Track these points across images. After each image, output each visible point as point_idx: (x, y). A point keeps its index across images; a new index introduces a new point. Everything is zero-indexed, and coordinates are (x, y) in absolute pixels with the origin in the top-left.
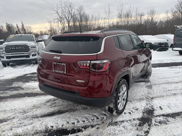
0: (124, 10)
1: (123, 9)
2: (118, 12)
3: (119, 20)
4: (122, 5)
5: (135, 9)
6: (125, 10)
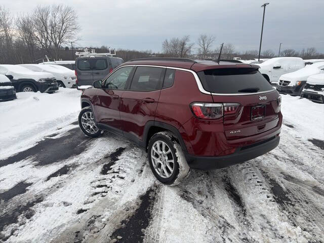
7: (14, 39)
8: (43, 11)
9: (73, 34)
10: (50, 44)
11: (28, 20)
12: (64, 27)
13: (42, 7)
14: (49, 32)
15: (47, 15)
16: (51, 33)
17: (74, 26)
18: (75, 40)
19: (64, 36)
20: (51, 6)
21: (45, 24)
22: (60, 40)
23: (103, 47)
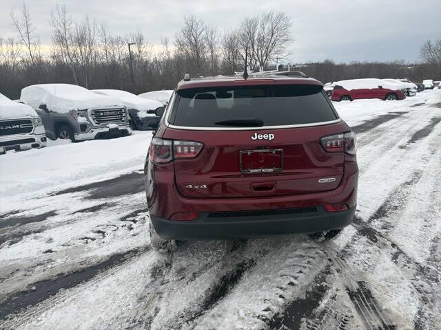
0: (69, 25)
1: (69, 22)
2: (53, 29)
3: (58, 49)
4: (64, 12)
5: (99, 27)
6: (73, 25)
7: (221, 59)
8: (251, 22)
9: (284, 48)
10: (256, 63)
11: (234, 36)
12: (273, 40)
13: (250, 18)
14: (256, 47)
15: (255, 26)
16: (258, 50)
17: (285, 37)
18: (285, 54)
19: (273, 52)
20: (260, 16)
21: (252, 38)
22: (267, 56)
23: (327, 61)
